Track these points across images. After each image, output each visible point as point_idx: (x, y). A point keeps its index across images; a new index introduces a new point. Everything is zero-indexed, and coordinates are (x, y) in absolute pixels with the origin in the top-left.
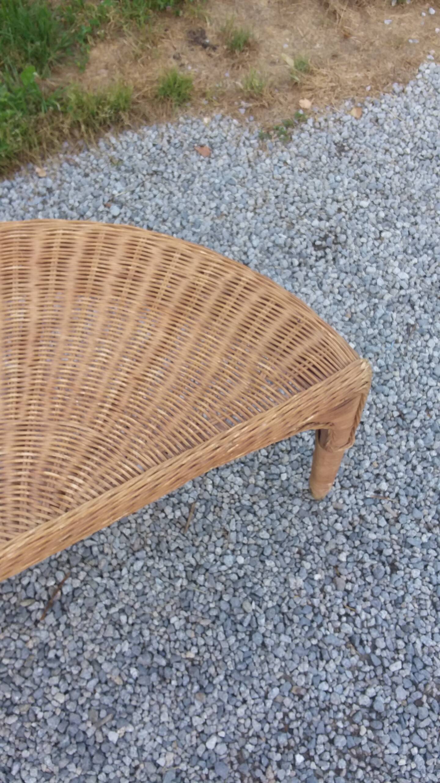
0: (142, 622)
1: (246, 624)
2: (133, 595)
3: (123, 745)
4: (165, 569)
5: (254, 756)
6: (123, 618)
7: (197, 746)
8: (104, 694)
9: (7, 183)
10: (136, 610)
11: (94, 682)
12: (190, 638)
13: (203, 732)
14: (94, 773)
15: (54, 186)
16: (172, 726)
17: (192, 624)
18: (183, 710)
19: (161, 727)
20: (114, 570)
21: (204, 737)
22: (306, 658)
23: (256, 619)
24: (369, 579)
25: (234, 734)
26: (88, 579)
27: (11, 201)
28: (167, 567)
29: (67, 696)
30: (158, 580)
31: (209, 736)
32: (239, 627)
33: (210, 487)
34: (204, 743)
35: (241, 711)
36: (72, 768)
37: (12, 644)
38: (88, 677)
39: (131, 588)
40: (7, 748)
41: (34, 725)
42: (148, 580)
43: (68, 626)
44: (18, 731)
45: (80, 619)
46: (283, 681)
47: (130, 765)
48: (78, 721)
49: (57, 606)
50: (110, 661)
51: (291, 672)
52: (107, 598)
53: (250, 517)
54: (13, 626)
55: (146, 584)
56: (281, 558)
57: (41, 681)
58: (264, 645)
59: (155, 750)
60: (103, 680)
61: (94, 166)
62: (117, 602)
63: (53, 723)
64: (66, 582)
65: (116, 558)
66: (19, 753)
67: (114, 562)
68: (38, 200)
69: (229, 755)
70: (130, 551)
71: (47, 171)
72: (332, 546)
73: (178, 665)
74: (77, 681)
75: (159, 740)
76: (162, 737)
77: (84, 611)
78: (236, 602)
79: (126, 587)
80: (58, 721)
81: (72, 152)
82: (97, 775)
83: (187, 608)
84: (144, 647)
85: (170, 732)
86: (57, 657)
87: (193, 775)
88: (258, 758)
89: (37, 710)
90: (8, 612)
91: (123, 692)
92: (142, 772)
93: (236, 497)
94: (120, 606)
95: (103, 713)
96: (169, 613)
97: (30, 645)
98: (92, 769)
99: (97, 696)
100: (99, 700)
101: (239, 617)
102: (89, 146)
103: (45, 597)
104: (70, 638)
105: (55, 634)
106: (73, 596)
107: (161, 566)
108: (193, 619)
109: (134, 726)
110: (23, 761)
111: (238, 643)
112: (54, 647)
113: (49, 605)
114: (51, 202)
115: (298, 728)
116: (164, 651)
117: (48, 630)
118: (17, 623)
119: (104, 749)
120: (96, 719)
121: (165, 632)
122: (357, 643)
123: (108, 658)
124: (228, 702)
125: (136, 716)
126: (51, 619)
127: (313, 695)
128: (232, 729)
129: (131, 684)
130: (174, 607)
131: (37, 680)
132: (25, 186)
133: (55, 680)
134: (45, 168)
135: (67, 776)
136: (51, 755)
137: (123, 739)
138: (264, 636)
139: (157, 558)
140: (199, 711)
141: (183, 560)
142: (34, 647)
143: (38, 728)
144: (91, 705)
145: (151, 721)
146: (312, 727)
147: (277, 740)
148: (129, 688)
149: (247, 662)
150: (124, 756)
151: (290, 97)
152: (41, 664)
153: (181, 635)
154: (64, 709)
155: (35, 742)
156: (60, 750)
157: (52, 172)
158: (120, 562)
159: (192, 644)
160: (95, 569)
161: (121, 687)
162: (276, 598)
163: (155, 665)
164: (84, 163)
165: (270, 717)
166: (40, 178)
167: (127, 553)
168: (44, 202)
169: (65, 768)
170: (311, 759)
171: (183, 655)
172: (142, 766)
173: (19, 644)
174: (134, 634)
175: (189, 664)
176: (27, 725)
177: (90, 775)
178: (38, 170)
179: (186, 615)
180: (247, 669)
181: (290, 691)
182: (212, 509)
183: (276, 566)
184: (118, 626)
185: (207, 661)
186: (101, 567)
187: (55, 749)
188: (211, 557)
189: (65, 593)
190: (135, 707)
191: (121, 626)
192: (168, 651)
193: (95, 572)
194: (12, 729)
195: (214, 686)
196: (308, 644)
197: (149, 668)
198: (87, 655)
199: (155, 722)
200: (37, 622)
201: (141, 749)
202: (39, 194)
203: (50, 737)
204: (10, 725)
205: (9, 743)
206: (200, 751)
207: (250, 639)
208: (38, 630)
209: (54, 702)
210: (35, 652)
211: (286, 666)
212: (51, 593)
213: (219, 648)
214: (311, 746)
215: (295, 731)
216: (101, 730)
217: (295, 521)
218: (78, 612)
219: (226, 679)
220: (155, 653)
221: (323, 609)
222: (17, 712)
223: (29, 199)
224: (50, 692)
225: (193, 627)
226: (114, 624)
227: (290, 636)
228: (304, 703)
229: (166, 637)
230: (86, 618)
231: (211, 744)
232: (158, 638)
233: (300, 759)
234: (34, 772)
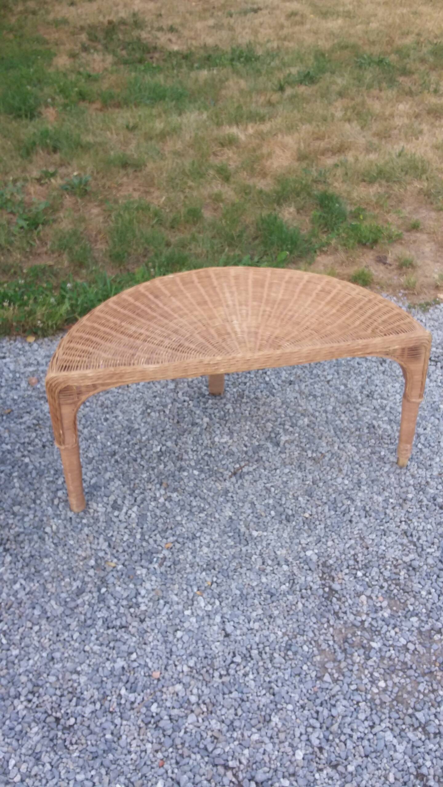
3: (259, 540)
5: (332, 566)
7: (300, 552)
8: (254, 518)
10: (281, 489)
11: (250, 511)
12: (308, 508)
13: (305, 547)
17: (311, 503)
18: (296, 535)
21: (305, 549)
24: (424, 509)
25: (323, 553)
26: (257, 469)
31: (308, 550)
33: (336, 448)
34: (305, 552)
37: (210, 485)
48: (237, 524)
50: (261, 505)
51: (365, 536)
53: (357, 466)
57: (222, 504)
58: (351, 521)
59: (276, 547)
60: (255, 512)
64: (245, 467)
67: (273, 467)
69: (318, 562)
72: (405, 489)
73: (299, 518)
75: (279, 544)
78: (339, 499)
95: (252, 524)
97: (220, 488)
99: (250, 517)
103: (232, 471)
105: (234, 486)
106: (248, 474)
107: (300, 475)
109: (267, 533)
113: (234, 474)
122: (409, 534)
123: (260, 503)
126: (233, 479)
151: (432, 292)
161: (264, 518)
162: (364, 503)
163: (286, 514)
170: (368, 576)
171: (303, 514)
175: (305, 518)
179: (309, 498)
185: (315, 519)
188: (329, 477)
196: (378, 528)
206: (302, 555)
210: (221, 491)
211: (362, 533)
212: (236, 470)
214: (368, 570)
216: (249, 530)
217: (385, 475)
221: (391, 514)
228: (369, 551)
229: (294, 504)
231: (309, 553)
233: (360, 574)
234: (208, 538)
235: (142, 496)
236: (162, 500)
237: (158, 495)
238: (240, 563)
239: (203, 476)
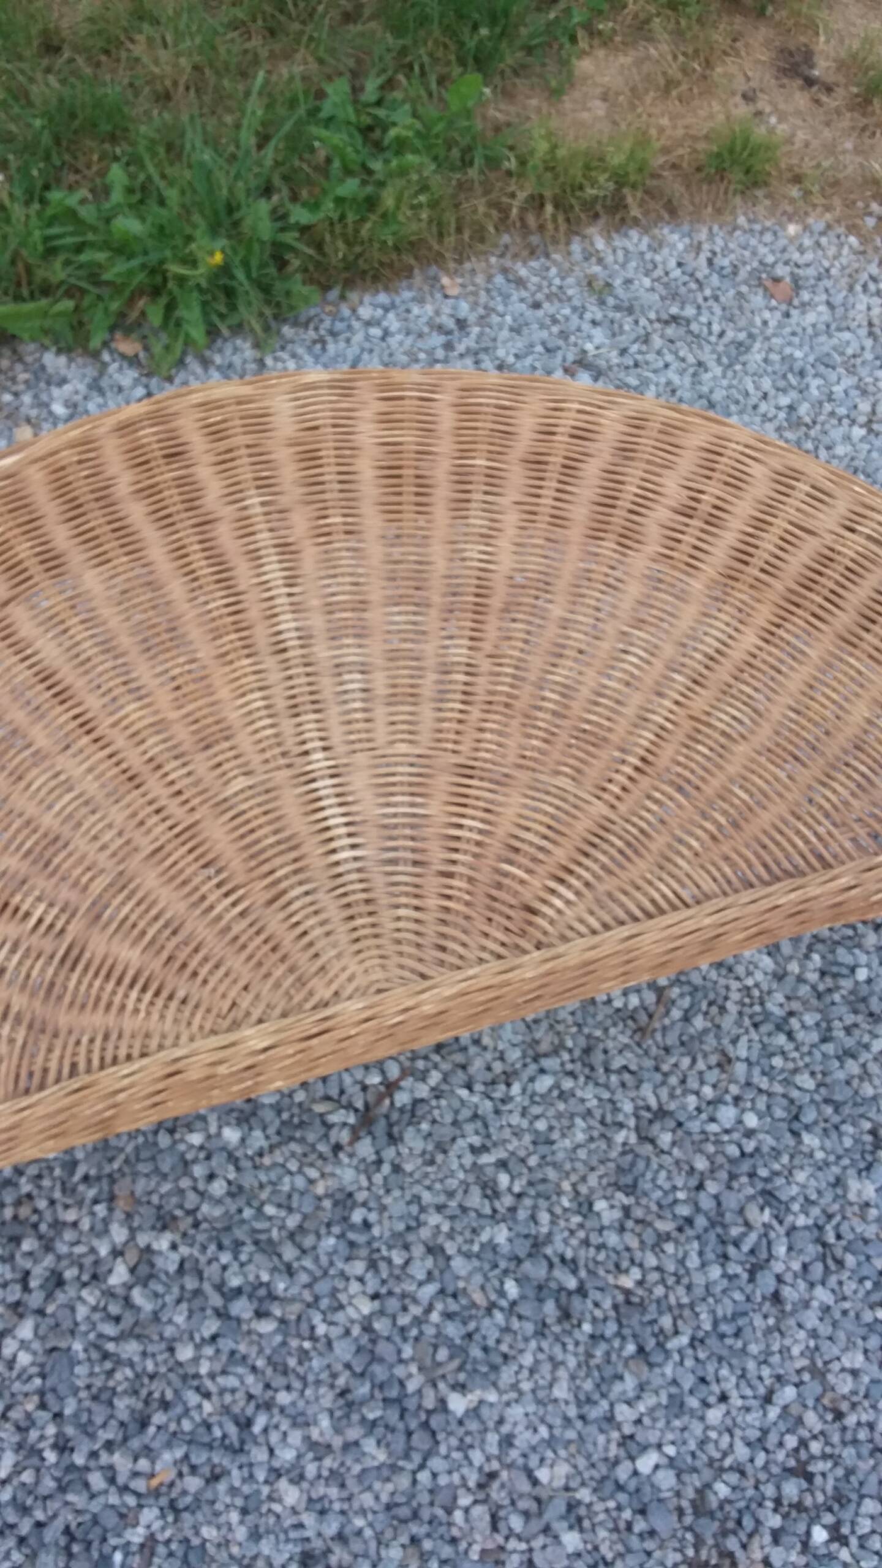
0: (539, 1195)
1: (745, 1248)
2: (527, 1138)
3: (473, 1426)
4: (595, 1102)
5: (727, 1508)
6: (504, 1179)
7: (616, 1462)
8: (448, 1316)
9: (383, 298)
10: (530, 1169)
11: (431, 1289)
12: (628, 1249)
13: (632, 1437)
14: (410, 1466)
15: (472, 318)
16: (572, 1412)
17: (638, 1222)
18: (598, 1386)
19: (550, 1408)
20: (493, 1083)
21: (633, 1447)
22: (860, 1342)
23: (769, 1243)
25: (693, 1455)
26: (445, 1087)
27: (386, 334)
28: (600, 1100)
29: (376, 1304)
30: (579, 1121)
31: (644, 1448)
32: (731, 1250)
34: (632, 1459)
35: (715, 1415)
36: (369, 1445)
37: (287, 1179)
38: (421, 1276)
39: (525, 1124)
40: (250, 1379)
41: (307, 1345)
42: (559, 1116)
43: (397, 1169)
44: (274, 1351)
45: (420, 1161)
46: (806, 1377)
47: (480, 1469)
48: (391, 1358)
49: (380, 1127)
50: (468, 1256)
51: (826, 1363)
52: (477, 1133)
53: (781, 1039)
54: (294, 1146)
55: (554, 1123)
56: (834, 1135)
57: (332, 1264)
58: (776, 1298)
59: (534, 1449)
60: (450, 1289)
61: (554, 289)
62: (495, 1145)
63: (343, 1351)
64: (403, 1084)
65: (502, 1058)
66: (270, 1393)
67: (498, 1067)
68: (438, 340)
69: (678, 1494)
70: (530, 1052)
71: (463, 286)
73: (596, 1295)
74: (398, 1278)
75: (544, 1432)
76: (551, 1427)
77: (430, 1147)
78: (731, 1201)
79: (515, 1119)
80: (353, 1349)
81: (515, 256)
82: (414, 1473)
83: (631, 1189)
84: (537, 1245)
85: (567, 1420)
86: (367, 1225)
87: (602, 1517)
88: (734, 1514)
89: (317, 1319)
90: (285, 1116)
91: (486, 1322)
92: (503, 1486)
93: (756, 993)
94: (502, 1154)
95: (443, 1354)
96: (592, 1191)
97: (320, 1189)
98: (407, 1456)
99: (435, 1317)
100: (437, 1326)
101: (735, 1232)
102: (551, 248)
103: (359, 1104)
104: (397, 1193)
105: (369, 1179)
106: (413, 1115)
107: (589, 1094)
108: (638, 1213)
109: (501, 1393)
110: (276, 1411)
111: (725, 1282)
112: (364, 1204)
113: (366, 1120)
114: (461, 348)
115: (824, 1475)
116: (574, 1261)
117: (357, 1168)
118: (302, 1141)
119: (434, 1422)
120: (428, 1362)
121: (581, 1226)
123: (465, 1248)
124: (691, 1392)
125: (507, 1375)
126: (365, 1148)
127: (864, 1418)
128: (692, 1445)
129: (502, 1309)
130: (604, 1181)
131: (324, 1260)
132: (416, 310)
133: (358, 1267)
134: (459, 280)
135: (357, 1460)
136: (331, 1413)
137: (474, 1412)
138: (779, 1279)
139: (582, 1079)
140: (631, 1394)
141: (633, 1094)
142: (327, 1196)
143: (313, 1354)
144: (421, 1333)
145: (533, 1391)
146: (853, 1479)
147: (778, 1488)
148: (499, 1317)
149: (741, 1322)
150: (471, 1446)
152: (336, 1230)
153: (612, 1239)
154: (367, 1328)
155: (303, 1379)
156: (350, 1405)
157: (471, 288)
158: (509, 1069)
159: (632, 1261)
160: (460, 1073)
161: (481, 1313)
162: (816, 1211)
163: (553, 1285)
164: (535, 279)
165: (772, 1439)
166: (446, 297)
167: (524, 1056)
168: (448, 346)
169: (356, 1443)
170: (844, 1541)
171: (611, 1279)
172: (504, 1475)
173: (300, 1182)
174: (522, 1214)
175: (620, 1298)
176: (294, 1343)
177: (402, 1469)
178: (445, 280)
179: (626, 1201)
180: (737, 1334)
181: (818, 1400)
182: (704, 1006)
183: (822, 1148)
184: (491, 1191)
185: (658, 1302)
186: (472, 1070)
187: (341, 1402)
188: (692, 1101)
189: (398, 1104)
190: (505, 1357)
191: (496, 1194)
192: (581, 1263)
193: (460, 1077)
194: (264, 1343)
195: (667, 1354)
197: (540, 1288)
198: (425, 1233)
199: (541, 1394)
200: (337, 1148)
201: (507, 1441)
202: (441, 329)
203: (334, 1376)
204: (260, 1336)
205: (254, 1369)
206: (623, 1473)
207: (752, 1280)
208: (338, 1163)
209: (350, 1311)
210: (327, 1204)
211: (817, 1348)
212: (371, 1098)
213: (685, 1281)
214: (847, 1515)
215: (818, 1480)
216: (435, 1385)
217: (874, 1068)
218: (418, 1145)
219: (692, 1345)
220: (556, 1260)
222: (278, 1312)
223: (420, 335)
224: (346, 1289)
225: (638, 1229)
226: (484, 1186)
227: (833, 1291)
228: (844, 1429)
229: (582, 1234)
230: (432, 1162)
231: (646, 1463)
232: (566, 1234)
233: (820, 1535)
234: (296, 1437)
235: (49, 1261)
236: (119, 1275)
237: (104, 1251)
238: (414, 1540)
239: (258, 1139)
